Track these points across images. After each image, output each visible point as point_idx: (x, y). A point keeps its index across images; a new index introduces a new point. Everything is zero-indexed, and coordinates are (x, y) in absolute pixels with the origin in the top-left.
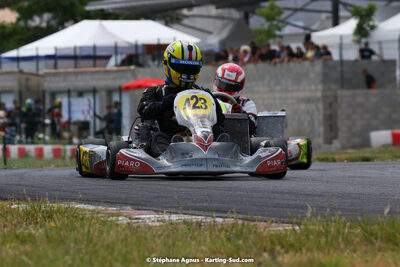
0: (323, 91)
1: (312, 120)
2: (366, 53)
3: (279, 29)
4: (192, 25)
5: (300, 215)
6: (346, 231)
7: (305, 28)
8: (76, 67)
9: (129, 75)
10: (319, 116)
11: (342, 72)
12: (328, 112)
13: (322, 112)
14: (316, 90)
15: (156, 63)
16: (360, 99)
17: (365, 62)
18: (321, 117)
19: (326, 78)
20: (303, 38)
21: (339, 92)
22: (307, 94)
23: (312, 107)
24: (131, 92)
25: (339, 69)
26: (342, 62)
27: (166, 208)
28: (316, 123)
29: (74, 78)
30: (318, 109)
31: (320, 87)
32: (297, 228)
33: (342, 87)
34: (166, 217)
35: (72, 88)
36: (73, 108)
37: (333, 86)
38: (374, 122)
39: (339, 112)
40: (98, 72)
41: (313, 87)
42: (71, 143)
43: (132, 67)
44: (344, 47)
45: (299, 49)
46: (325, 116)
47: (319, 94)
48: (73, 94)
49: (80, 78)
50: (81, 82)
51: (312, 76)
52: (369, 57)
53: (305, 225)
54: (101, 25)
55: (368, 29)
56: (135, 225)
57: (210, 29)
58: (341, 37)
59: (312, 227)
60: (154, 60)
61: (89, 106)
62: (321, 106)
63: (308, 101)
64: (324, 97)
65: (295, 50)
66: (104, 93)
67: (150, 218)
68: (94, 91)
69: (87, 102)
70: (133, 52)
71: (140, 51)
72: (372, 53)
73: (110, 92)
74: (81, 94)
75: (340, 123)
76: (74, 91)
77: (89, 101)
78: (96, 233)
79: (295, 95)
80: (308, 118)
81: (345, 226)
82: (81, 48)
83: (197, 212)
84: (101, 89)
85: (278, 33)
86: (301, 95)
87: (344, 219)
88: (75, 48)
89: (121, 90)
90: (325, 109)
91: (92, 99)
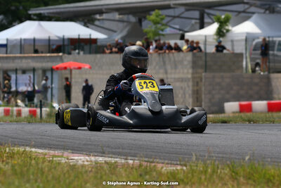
0: (193, 74)
1: (184, 94)
2: (220, 48)
3: (162, 30)
4: (102, 25)
5: (187, 159)
6: (219, 171)
7: (180, 30)
8: (21, 53)
9: (58, 59)
10: (189, 91)
11: (206, 62)
12: (196, 88)
13: (191, 88)
14: (188, 73)
15: (77, 51)
16: (218, 80)
17: (219, 54)
18: (190, 92)
19: (195, 65)
20: (179, 36)
21: (203, 74)
22: (181, 76)
23: (184, 85)
24: (59, 71)
25: (204, 58)
26: (206, 53)
27: (92, 152)
28: (187, 96)
29: (19, 61)
30: (188, 86)
31: (190, 71)
32: (185, 168)
33: (206, 71)
34: (93, 158)
35: (18, 68)
36: (19, 82)
37: (200, 71)
38: (227, 96)
39: (203, 89)
40: (37, 57)
41: (186, 71)
42: (17, 106)
43: (61, 54)
44: (207, 43)
45: (176, 44)
46: (193, 91)
47: (190, 76)
48: (18, 72)
49: (24, 61)
50: (24, 64)
51: (185, 63)
52: (222, 51)
53: (191, 166)
54: (40, 25)
55: (225, 31)
56: (71, 164)
57: (115, 29)
58: (206, 36)
59: (195, 168)
60: (75, 50)
61: (30, 81)
62: (191, 84)
63: (182, 80)
64: (193, 78)
65: (173, 45)
66: (40, 72)
67: (81, 159)
68: (34, 70)
69: (28, 78)
70: (61, 43)
71: (66, 43)
72: (224, 48)
73: (44, 71)
74: (24, 72)
75: (203, 96)
76: (20, 70)
77: (30, 77)
78: (47, 169)
79: (173, 76)
80: (181, 92)
81: (218, 168)
82: (25, 40)
83: (113, 156)
84: (38, 69)
85: (161, 32)
86: (177, 76)
87: (217, 162)
88: (21, 40)
89: (52, 70)
90: (193, 86)
91: (32, 76)
